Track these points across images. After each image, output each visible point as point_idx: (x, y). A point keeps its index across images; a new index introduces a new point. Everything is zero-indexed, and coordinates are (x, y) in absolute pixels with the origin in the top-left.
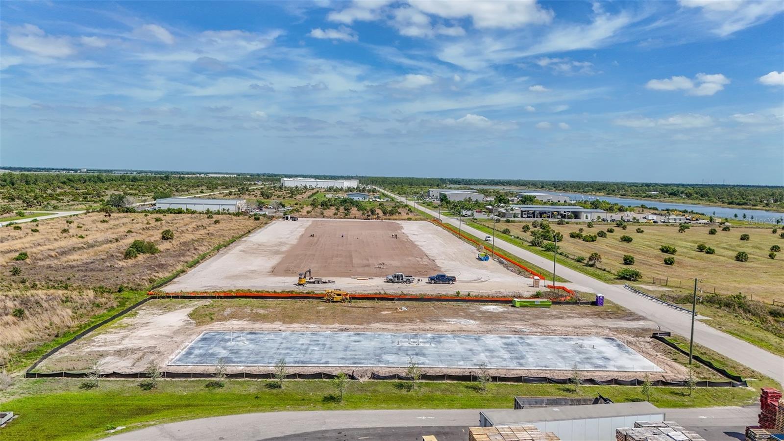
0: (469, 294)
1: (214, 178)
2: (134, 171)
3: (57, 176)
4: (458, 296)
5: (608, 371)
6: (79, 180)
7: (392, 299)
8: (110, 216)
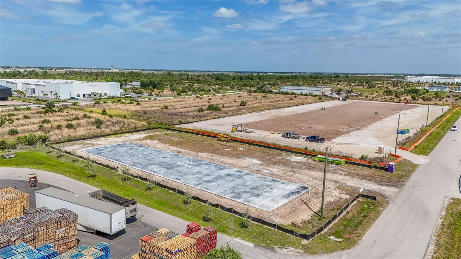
0: (314, 150)
1: (382, 76)
2: (332, 73)
3: (275, 76)
4: (306, 150)
5: (244, 204)
6: (286, 78)
7: (254, 145)
8: (251, 94)
